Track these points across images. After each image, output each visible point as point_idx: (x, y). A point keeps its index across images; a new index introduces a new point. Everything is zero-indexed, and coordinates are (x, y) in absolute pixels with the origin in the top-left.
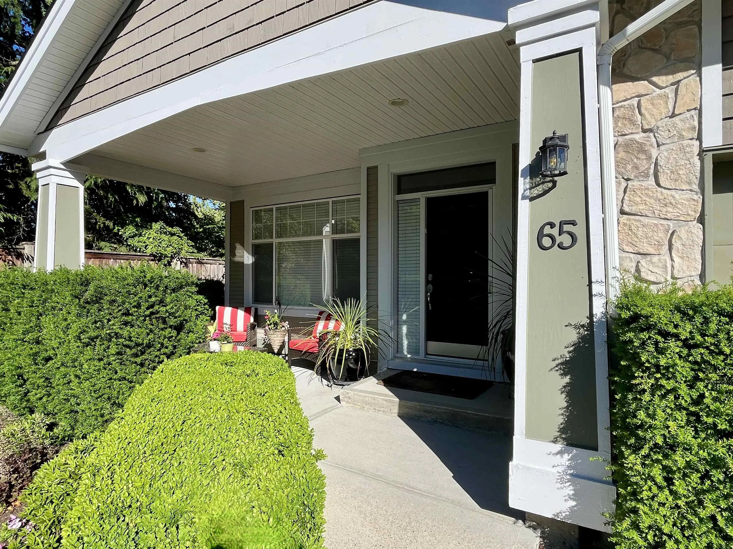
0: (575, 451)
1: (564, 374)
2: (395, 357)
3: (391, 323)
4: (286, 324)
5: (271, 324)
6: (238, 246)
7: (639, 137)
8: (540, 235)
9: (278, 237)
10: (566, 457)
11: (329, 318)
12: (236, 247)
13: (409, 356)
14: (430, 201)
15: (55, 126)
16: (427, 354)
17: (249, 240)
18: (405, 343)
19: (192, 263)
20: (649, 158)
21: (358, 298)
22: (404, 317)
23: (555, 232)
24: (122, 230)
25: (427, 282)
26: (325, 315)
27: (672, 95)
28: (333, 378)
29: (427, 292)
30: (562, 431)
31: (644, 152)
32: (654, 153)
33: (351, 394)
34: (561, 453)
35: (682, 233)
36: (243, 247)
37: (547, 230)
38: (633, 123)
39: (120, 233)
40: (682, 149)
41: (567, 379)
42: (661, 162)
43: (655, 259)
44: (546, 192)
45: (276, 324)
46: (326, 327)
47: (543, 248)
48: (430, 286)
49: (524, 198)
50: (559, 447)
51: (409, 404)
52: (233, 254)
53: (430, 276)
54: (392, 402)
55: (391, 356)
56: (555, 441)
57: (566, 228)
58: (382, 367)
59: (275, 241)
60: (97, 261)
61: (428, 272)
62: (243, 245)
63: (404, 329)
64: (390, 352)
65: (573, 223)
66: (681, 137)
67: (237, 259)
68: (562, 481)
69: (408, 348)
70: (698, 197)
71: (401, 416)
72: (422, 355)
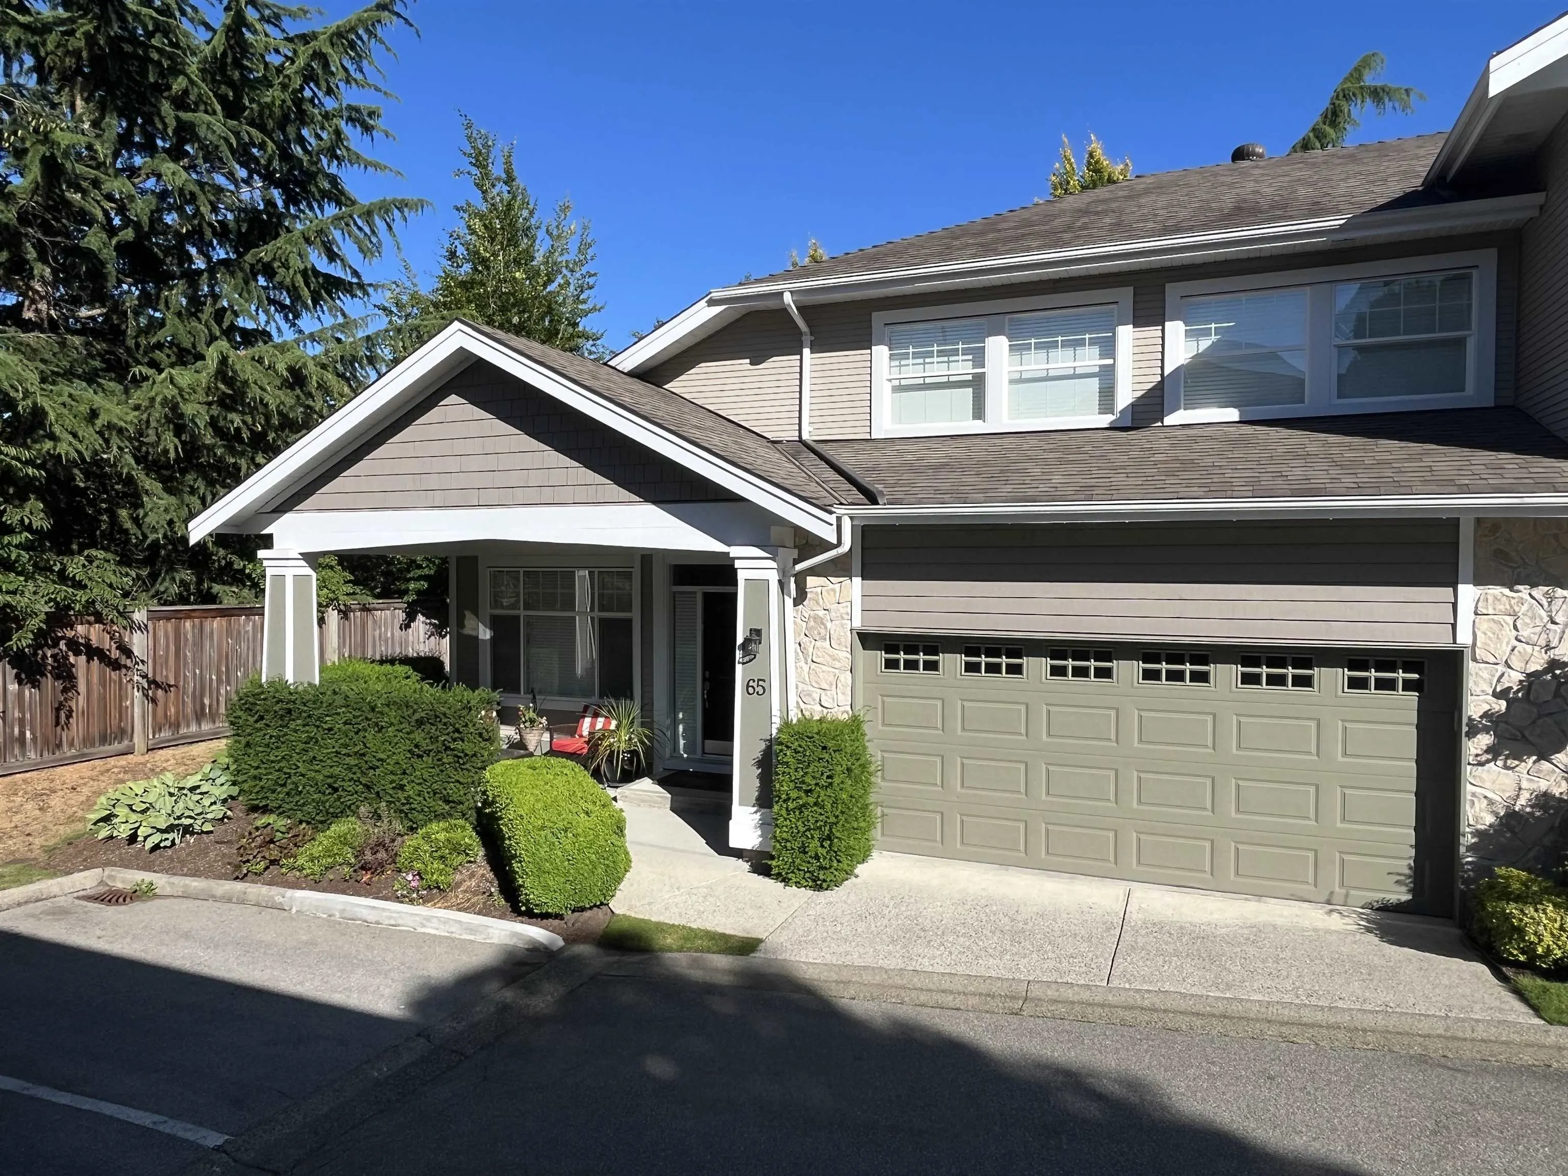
0: (763, 810)
1: (758, 768)
2: (672, 756)
3: (668, 722)
4: (544, 720)
5: (526, 721)
6: (468, 614)
7: (821, 613)
8: (748, 686)
9: (527, 607)
10: (759, 814)
11: (596, 715)
12: (465, 616)
13: (685, 756)
14: (706, 595)
15: (290, 509)
16: (704, 753)
17: (486, 609)
18: (682, 742)
19: (354, 611)
20: (826, 628)
21: (632, 698)
22: (681, 716)
23: (755, 685)
24: (250, 566)
25: (704, 679)
26: (591, 711)
27: (838, 590)
28: (608, 780)
29: (703, 690)
30: (757, 800)
31: (823, 624)
32: (829, 625)
33: (627, 793)
34: (756, 812)
35: (842, 678)
36: (477, 617)
37: (751, 683)
38: (818, 603)
39: (247, 571)
40: (842, 625)
41: (760, 770)
42: (832, 632)
43: (829, 693)
44: (751, 661)
45: (532, 721)
46: (593, 725)
47: (749, 693)
48: (708, 684)
49: (739, 663)
50: (755, 809)
51: (681, 798)
52: (461, 624)
53: (707, 673)
54: (666, 798)
55: (668, 755)
56: (754, 806)
57: (761, 683)
58: (658, 768)
59: (522, 613)
60: (224, 621)
61: (705, 668)
62: (476, 613)
63: (681, 728)
64: (668, 752)
65: (764, 681)
66: (842, 618)
67: (467, 631)
68: (756, 828)
69: (684, 747)
70: (849, 656)
71: (673, 809)
72: (699, 755)
